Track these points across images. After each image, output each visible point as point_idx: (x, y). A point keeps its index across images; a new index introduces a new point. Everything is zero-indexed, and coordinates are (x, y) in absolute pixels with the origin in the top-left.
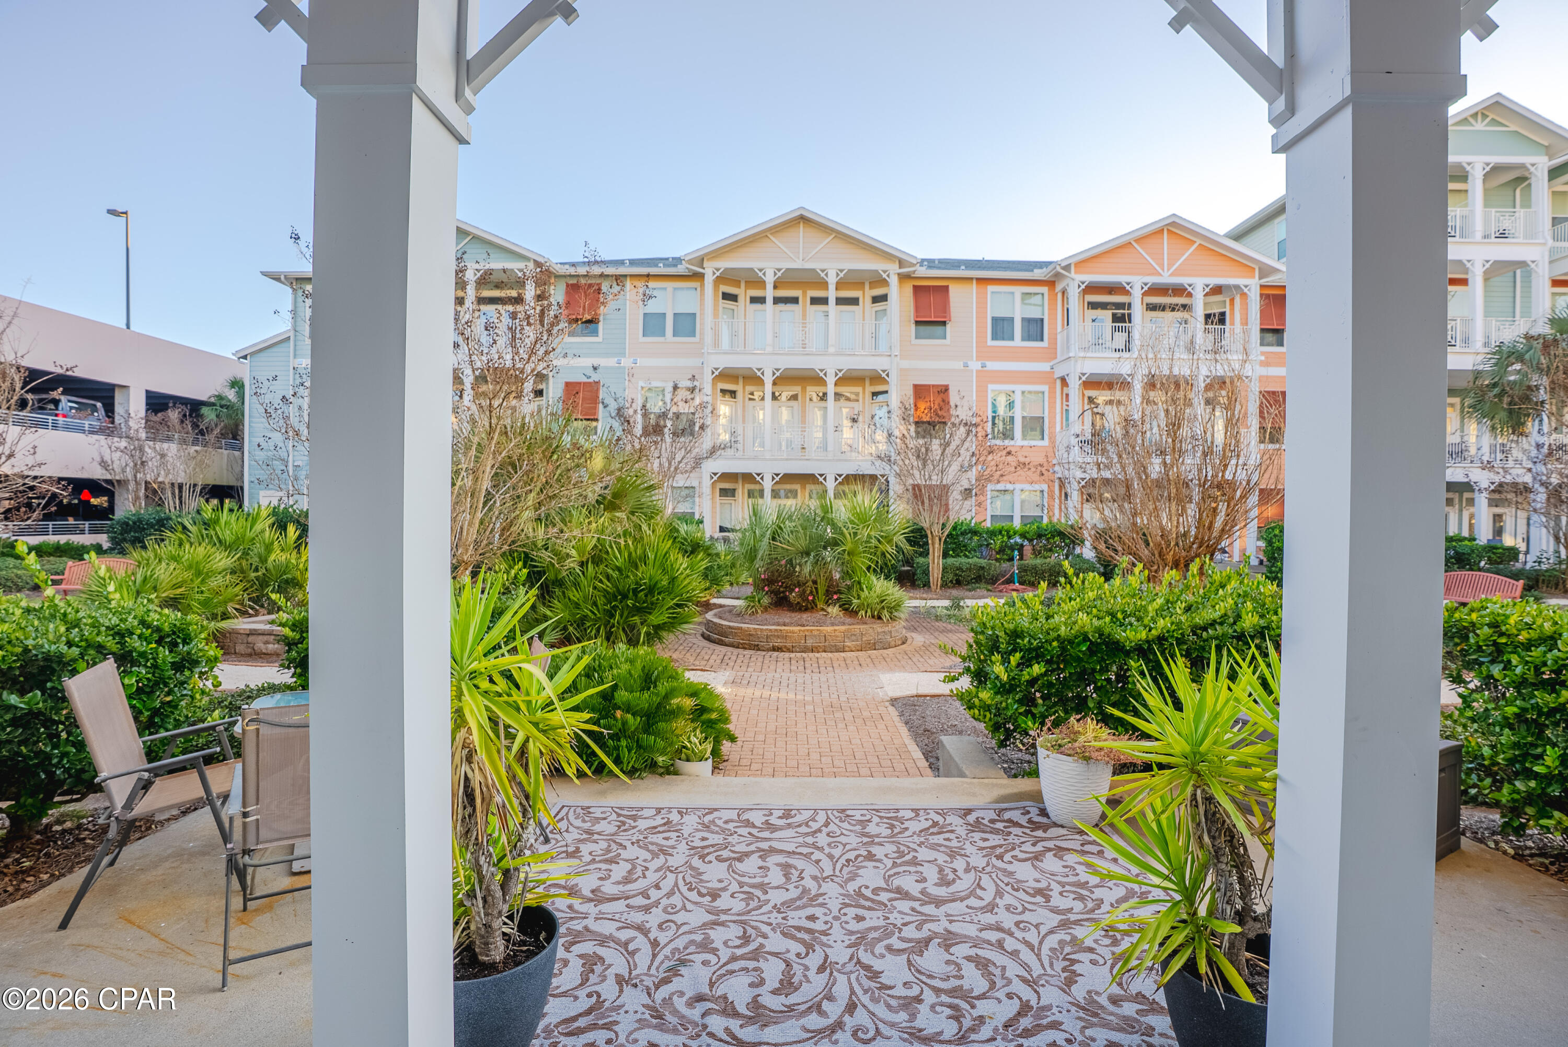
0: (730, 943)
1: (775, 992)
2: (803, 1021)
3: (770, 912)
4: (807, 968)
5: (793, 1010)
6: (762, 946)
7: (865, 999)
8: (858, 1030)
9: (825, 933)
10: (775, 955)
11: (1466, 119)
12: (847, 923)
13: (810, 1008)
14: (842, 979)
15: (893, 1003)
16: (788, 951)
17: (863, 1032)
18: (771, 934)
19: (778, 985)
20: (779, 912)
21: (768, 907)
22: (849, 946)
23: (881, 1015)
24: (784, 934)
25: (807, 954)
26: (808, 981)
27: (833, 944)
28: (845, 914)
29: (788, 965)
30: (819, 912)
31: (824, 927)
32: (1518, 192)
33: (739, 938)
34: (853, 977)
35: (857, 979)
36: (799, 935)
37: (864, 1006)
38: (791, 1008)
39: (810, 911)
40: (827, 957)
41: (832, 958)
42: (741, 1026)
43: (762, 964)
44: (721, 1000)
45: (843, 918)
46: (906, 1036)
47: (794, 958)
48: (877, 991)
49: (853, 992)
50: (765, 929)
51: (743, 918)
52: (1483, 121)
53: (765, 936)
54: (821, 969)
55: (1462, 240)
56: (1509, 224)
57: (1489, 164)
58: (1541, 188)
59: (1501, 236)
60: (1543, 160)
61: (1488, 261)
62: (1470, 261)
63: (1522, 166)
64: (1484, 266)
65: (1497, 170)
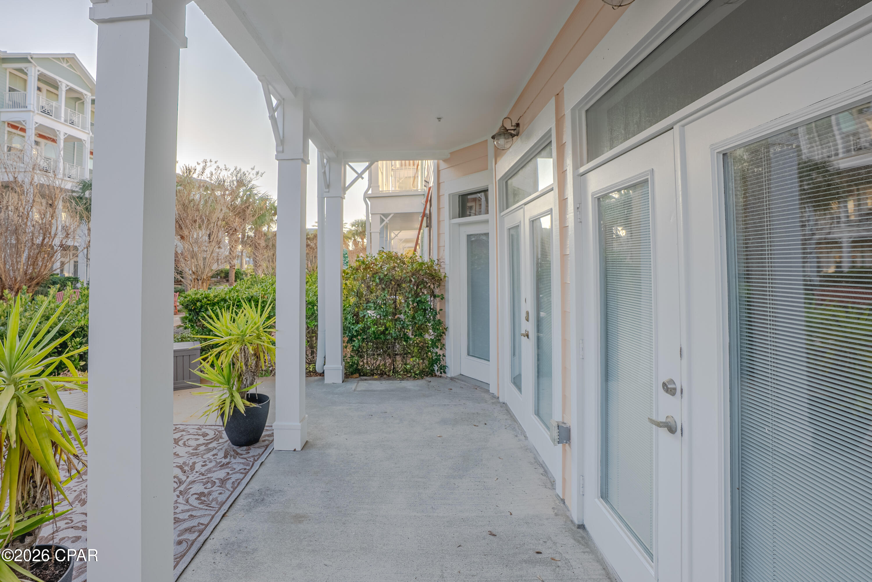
11: (59, 58)
32: (77, 103)
52: (66, 63)
55: (56, 119)
56: (75, 119)
57: (68, 86)
58: (88, 107)
59: (72, 123)
60: (89, 94)
61: (66, 134)
62: (58, 131)
63: (81, 93)
64: (64, 136)
65: (70, 90)
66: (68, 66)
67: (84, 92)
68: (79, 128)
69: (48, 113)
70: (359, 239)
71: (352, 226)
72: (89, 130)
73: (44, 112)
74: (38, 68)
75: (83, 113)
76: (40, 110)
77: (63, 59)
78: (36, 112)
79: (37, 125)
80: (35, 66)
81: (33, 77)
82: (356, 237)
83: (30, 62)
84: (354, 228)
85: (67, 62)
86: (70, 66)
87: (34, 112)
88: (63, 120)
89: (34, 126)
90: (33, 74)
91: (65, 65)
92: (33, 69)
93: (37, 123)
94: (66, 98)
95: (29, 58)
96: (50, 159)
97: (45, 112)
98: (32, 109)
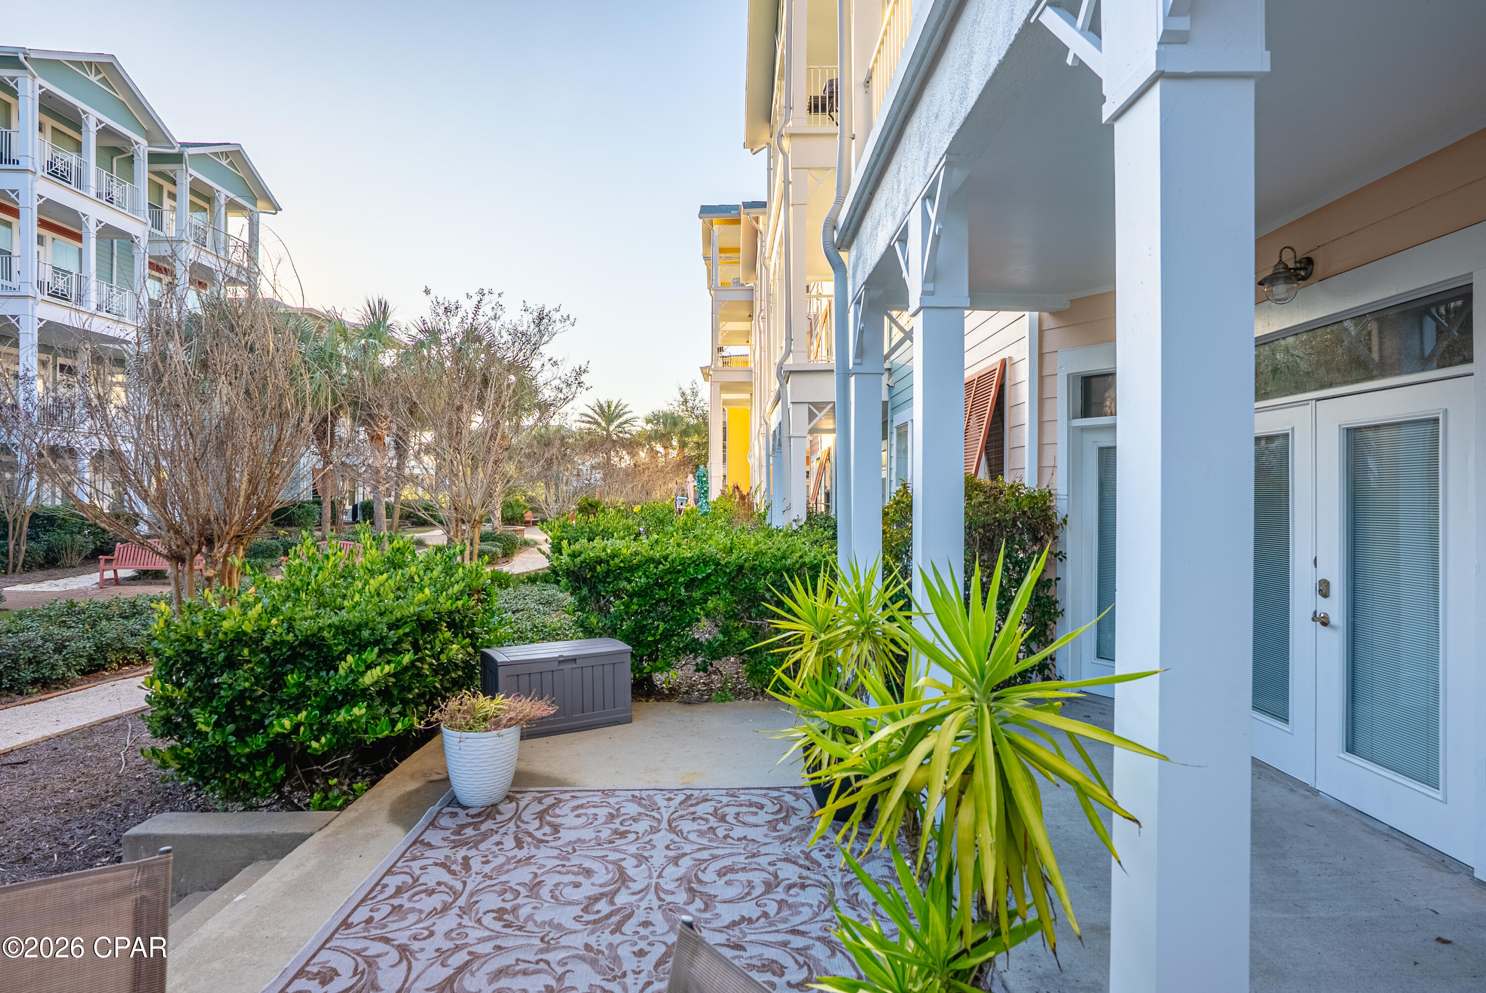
11: (81, 62)
32: (115, 161)
55: (78, 190)
56: (116, 193)
57: (101, 122)
58: (142, 169)
59: (111, 201)
60: (143, 142)
61: (101, 222)
62: (84, 215)
63: (127, 139)
64: (97, 226)
65: (105, 132)
66: (98, 81)
67: (134, 137)
68: (126, 212)
69: (63, 178)
70: (659, 448)
71: (647, 423)
72: (145, 217)
73: (54, 174)
74: (40, 81)
75: (132, 181)
76: (46, 170)
77: (90, 64)
78: (40, 173)
79: (41, 201)
80: (34, 77)
81: (29, 100)
82: (653, 444)
83: (23, 67)
84: (649, 427)
85: (98, 72)
86: (104, 80)
87: (34, 173)
88: (93, 194)
89: (36, 204)
90: (29, 94)
91: (93, 78)
92: (29, 81)
93: (41, 197)
94: (99, 148)
95: (21, 57)
96: (71, 273)
97: (57, 173)
98: (31, 168)
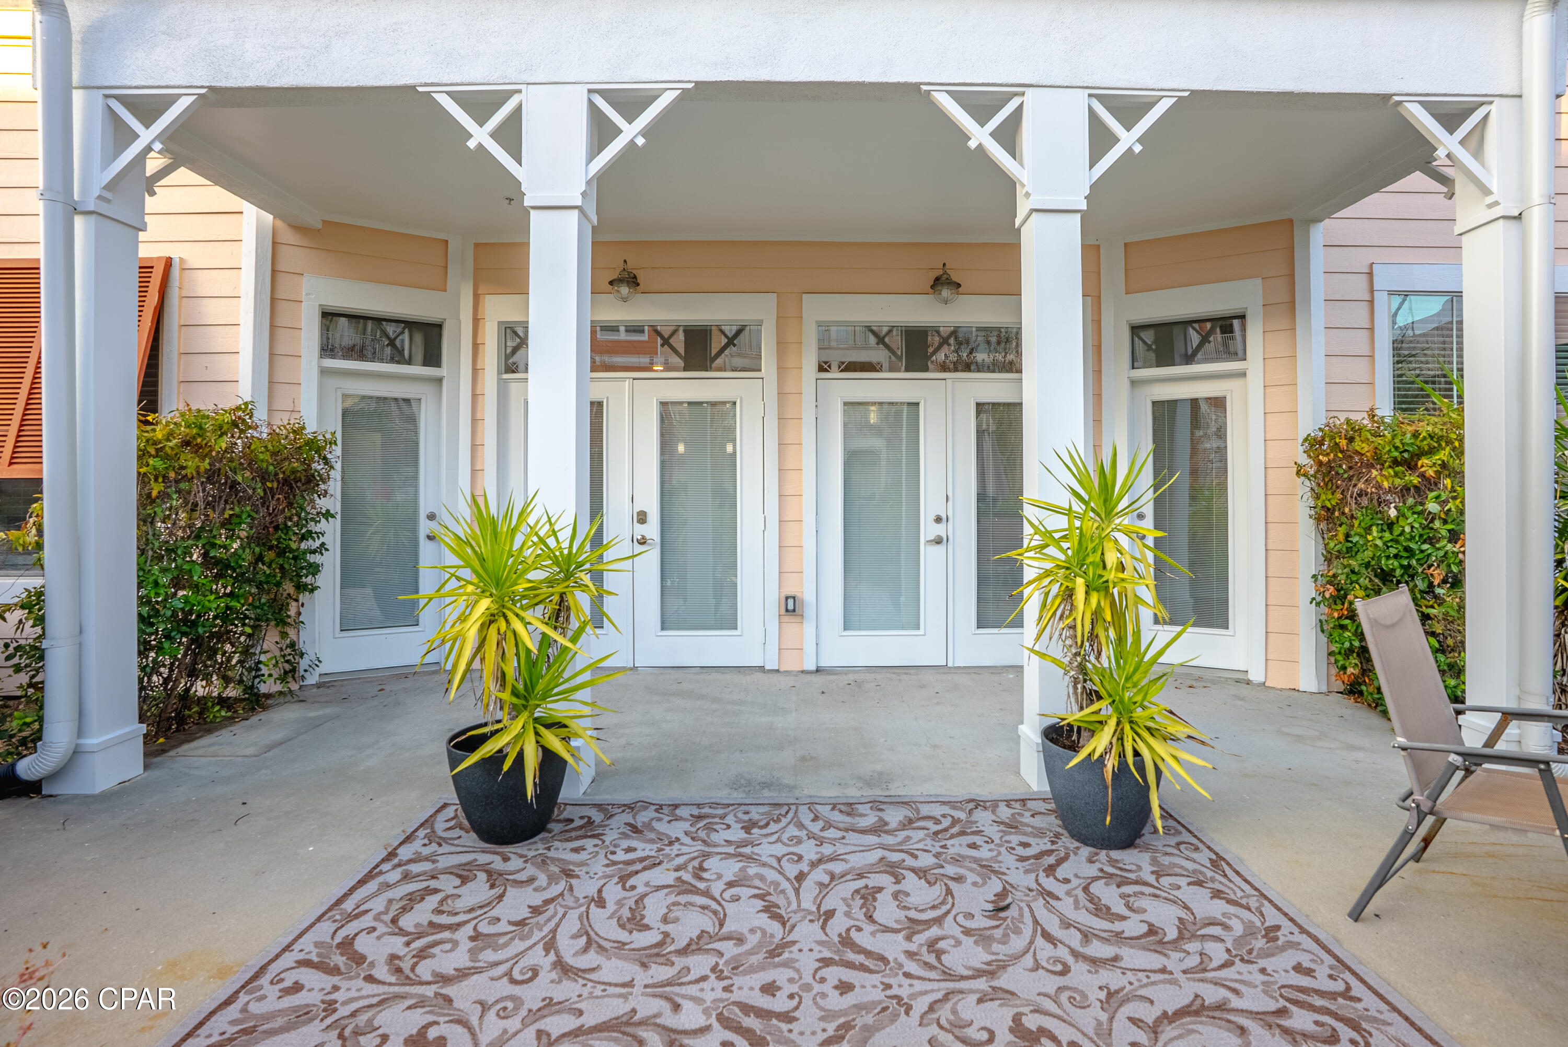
0: (953, 942)
1: (880, 889)
2: (848, 866)
3: (913, 996)
4: (848, 914)
5: (858, 875)
6: (909, 938)
7: (785, 885)
8: (797, 861)
9: (826, 962)
10: (887, 930)
12: (791, 980)
13: (842, 877)
14: (808, 903)
15: (757, 883)
16: (873, 934)
17: (792, 859)
18: (902, 958)
19: (878, 895)
20: (899, 998)
21: (921, 1005)
22: (794, 943)
23: (773, 872)
24: (883, 959)
25: (848, 930)
26: (844, 900)
27: (813, 946)
28: (791, 997)
29: (870, 918)
30: (835, 1001)
31: (828, 972)
33: (944, 952)
34: (794, 906)
35: (789, 904)
36: (860, 958)
37: (788, 879)
38: (860, 876)
39: (849, 1000)
40: (823, 928)
41: (817, 926)
42: (904, 861)
43: (901, 914)
44: (932, 881)
45: (794, 988)
46: (755, 857)
47: (864, 926)
48: (772, 891)
49: (797, 891)
50: (912, 967)
51: (951, 985)
53: (910, 955)
54: (830, 914)
